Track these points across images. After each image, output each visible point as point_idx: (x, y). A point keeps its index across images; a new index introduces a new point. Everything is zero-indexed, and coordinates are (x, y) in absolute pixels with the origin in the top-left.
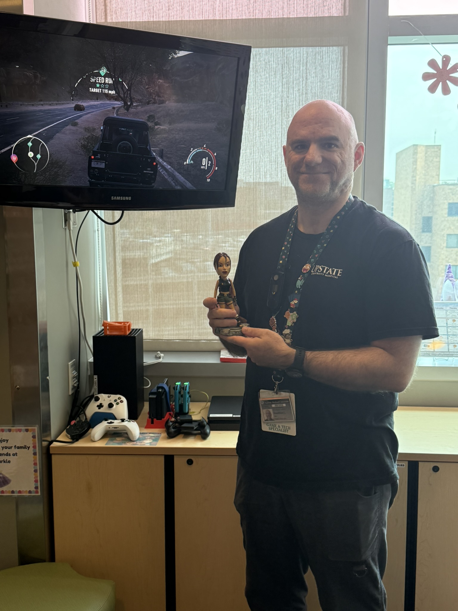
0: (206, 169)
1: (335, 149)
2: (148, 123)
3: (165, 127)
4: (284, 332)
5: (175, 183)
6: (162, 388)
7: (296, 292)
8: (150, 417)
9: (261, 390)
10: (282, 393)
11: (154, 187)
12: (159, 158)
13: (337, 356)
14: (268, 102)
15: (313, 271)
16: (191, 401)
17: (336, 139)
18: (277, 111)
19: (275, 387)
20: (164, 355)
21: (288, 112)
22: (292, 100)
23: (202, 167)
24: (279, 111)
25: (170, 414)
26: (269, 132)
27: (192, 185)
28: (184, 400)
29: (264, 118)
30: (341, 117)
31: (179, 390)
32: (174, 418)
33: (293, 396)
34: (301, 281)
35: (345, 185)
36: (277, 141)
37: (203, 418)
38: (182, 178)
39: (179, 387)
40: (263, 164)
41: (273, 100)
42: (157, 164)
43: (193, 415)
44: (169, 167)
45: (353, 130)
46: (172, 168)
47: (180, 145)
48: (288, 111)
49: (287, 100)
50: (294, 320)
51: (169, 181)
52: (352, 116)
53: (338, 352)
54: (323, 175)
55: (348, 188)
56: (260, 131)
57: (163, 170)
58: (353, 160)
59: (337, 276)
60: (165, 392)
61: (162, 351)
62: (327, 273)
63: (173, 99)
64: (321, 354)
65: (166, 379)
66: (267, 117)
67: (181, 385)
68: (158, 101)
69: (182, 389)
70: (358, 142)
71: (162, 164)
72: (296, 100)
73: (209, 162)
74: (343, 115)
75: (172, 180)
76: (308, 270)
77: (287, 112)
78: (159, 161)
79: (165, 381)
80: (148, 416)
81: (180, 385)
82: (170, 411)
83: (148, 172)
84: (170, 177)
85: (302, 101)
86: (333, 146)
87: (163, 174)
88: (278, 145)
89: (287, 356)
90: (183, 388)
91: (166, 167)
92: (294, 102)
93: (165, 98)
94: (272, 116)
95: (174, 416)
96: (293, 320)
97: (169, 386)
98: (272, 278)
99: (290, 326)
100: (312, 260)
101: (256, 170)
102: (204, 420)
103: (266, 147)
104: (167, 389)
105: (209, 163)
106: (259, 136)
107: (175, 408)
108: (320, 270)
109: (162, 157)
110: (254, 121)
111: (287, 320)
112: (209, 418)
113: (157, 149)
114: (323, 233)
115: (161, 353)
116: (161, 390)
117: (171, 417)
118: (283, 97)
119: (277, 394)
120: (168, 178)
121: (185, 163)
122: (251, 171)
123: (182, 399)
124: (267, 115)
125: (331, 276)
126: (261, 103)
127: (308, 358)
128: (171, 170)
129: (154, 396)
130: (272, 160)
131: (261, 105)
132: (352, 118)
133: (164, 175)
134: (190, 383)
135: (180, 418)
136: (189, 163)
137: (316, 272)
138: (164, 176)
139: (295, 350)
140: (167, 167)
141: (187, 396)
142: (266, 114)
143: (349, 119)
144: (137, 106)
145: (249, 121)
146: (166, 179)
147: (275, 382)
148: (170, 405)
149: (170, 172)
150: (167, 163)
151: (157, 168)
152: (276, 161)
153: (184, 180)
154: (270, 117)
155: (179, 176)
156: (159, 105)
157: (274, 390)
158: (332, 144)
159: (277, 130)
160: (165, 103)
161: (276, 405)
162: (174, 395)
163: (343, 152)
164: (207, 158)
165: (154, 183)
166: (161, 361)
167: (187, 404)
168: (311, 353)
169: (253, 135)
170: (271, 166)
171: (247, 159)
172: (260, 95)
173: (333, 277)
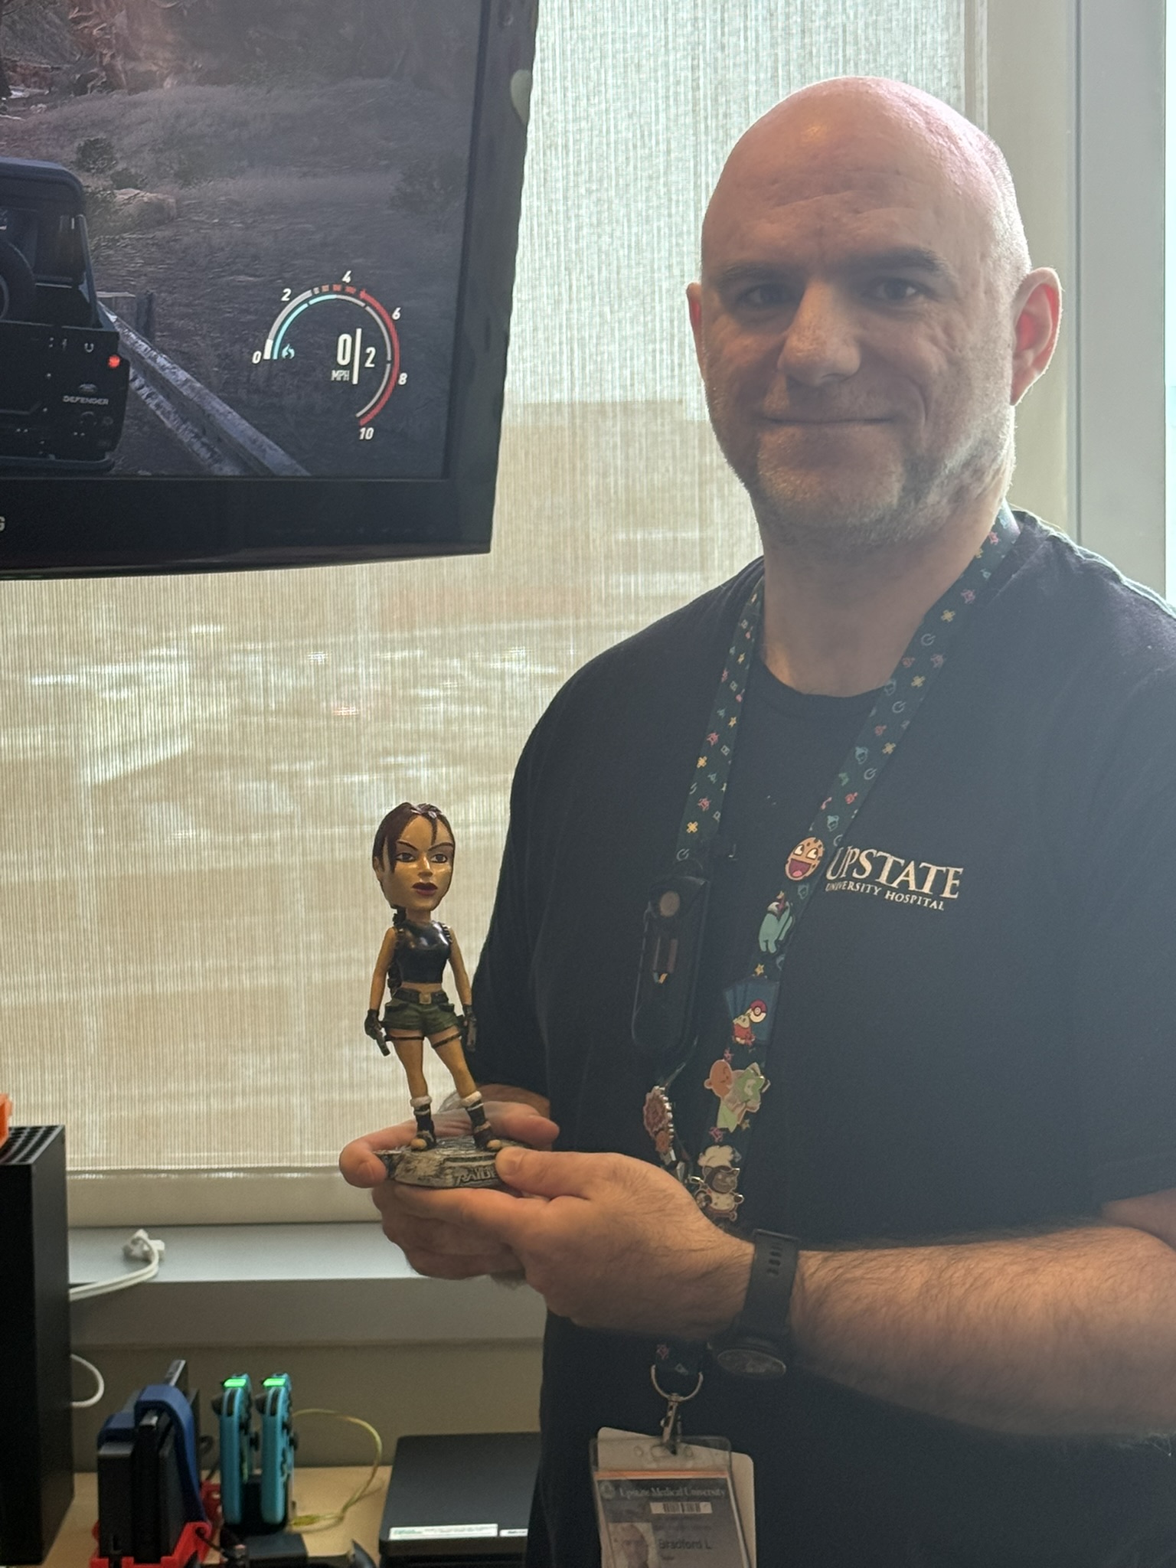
0: (355, 381)
1: (922, 303)
2: (81, 180)
3: (160, 196)
4: (703, 1161)
5: (210, 449)
6: (161, 1408)
7: (760, 970)
8: (102, 1552)
9: (605, 1433)
10: (697, 1449)
11: (113, 471)
12: (133, 336)
13: (950, 1273)
14: (632, 68)
15: (833, 875)
16: (298, 1464)
17: (927, 262)
18: (673, 110)
19: (662, 1422)
20: (166, 1247)
21: (725, 116)
22: (741, 58)
23: (336, 375)
24: (681, 110)
25: (199, 1532)
26: (641, 205)
27: (292, 455)
28: (266, 1463)
29: (616, 142)
30: (945, 160)
31: (240, 1417)
32: (217, 1549)
33: (744, 1465)
34: (779, 919)
35: (977, 468)
36: (677, 244)
37: (356, 1546)
38: (245, 424)
39: (241, 1402)
40: (614, 348)
41: (656, 61)
42: (124, 365)
43: (308, 1532)
44: (183, 375)
45: (1003, 214)
46: (198, 380)
47: (232, 274)
48: (721, 111)
49: (716, 59)
50: (750, 1104)
51: (181, 441)
52: (997, 149)
53: (951, 1251)
54: (869, 429)
55: (988, 479)
56: (599, 200)
57: (154, 390)
58: (1009, 353)
59: (939, 899)
60: (173, 1429)
61: (155, 1228)
62: (895, 885)
63: (196, 70)
64: (873, 1263)
65: (176, 1362)
66: (630, 135)
67: (250, 1390)
68: (126, 75)
69: (254, 1411)
70: (1028, 269)
71: (149, 361)
72: (757, 61)
73: (368, 350)
74: (953, 147)
75: (197, 436)
76: (811, 870)
77: (720, 117)
78: (134, 353)
79: (172, 1374)
80: (93, 1544)
81: (245, 1388)
82: (200, 1519)
83: (83, 400)
84: (189, 423)
85: (787, 63)
86: (910, 291)
87: (152, 406)
88: (681, 263)
89: (712, 1275)
90: (259, 1403)
91: (167, 374)
92: (752, 68)
93: (161, 63)
94: (650, 135)
95: (216, 1541)
96: (746, 1102)
97: (192, 1398)
98: (649, 909)
99: (732, 1130)
100: (831, 819)
101: (584, 378)
102: (361, 1558)
103: (624, 272)
104: (183, 1412)
105: (369, 355)
106: (595, 221)
107: (221, 1501)
108: (862, 870)
109: (146, 332)
110: (567, 154)
111: (717, 1102)
112: (385, 1546)
113: (126, 294)
114: (879, 691)
115: (151, 1238)
116: (154, 1421)
117: (204, 1544)
118: (701, 48)
119: (674, 1452)
120: (178, 428)
121: (256, 358)
122: (561, 379)
123: (257, 1455)
124: (627, 129)
125: (914, 897)
126: (599, 73)
127: (811, 1285)
128: (193, 388)
129: (124, 1451)
130: (654, 330)
131: (599, 85)
132: (1000, 156)
133: (158, 413)
134: (293, 1380)
135: (247, 1550)
136: (275, 357)
137: (843, 879)
138: (158, 417)
139: (749, 1248)
140: (171, 378)
141: (282, 1442)
142: (622, 126)
143: (981, 162)
144: (28, 101)
145: (544, 154)
146: (170, 430)
147: (666, 1396)
148: (201, 1485)
149: (186, 398)
150: (172, 359)
151: (126, 381)
152: (672, 336)
153: (252, 432)
154: (642, 136)
155: (230, 417)
156: (136, 97)
157: (657, 1432)
158: (906, 283)
159: (674, 197)
160: (162, 86)
161: (670, 1504)
162: (216, 1438)
163: (957, 318)
164: (359, 332)
165: (111, 449)
166: (154, 1277)
167: (280, 1480)
168: (826, 1260)
169: (568, 218)
170: (650, 359)
171: (541, 326)
172: (595, 37)
173: (923, 902)
